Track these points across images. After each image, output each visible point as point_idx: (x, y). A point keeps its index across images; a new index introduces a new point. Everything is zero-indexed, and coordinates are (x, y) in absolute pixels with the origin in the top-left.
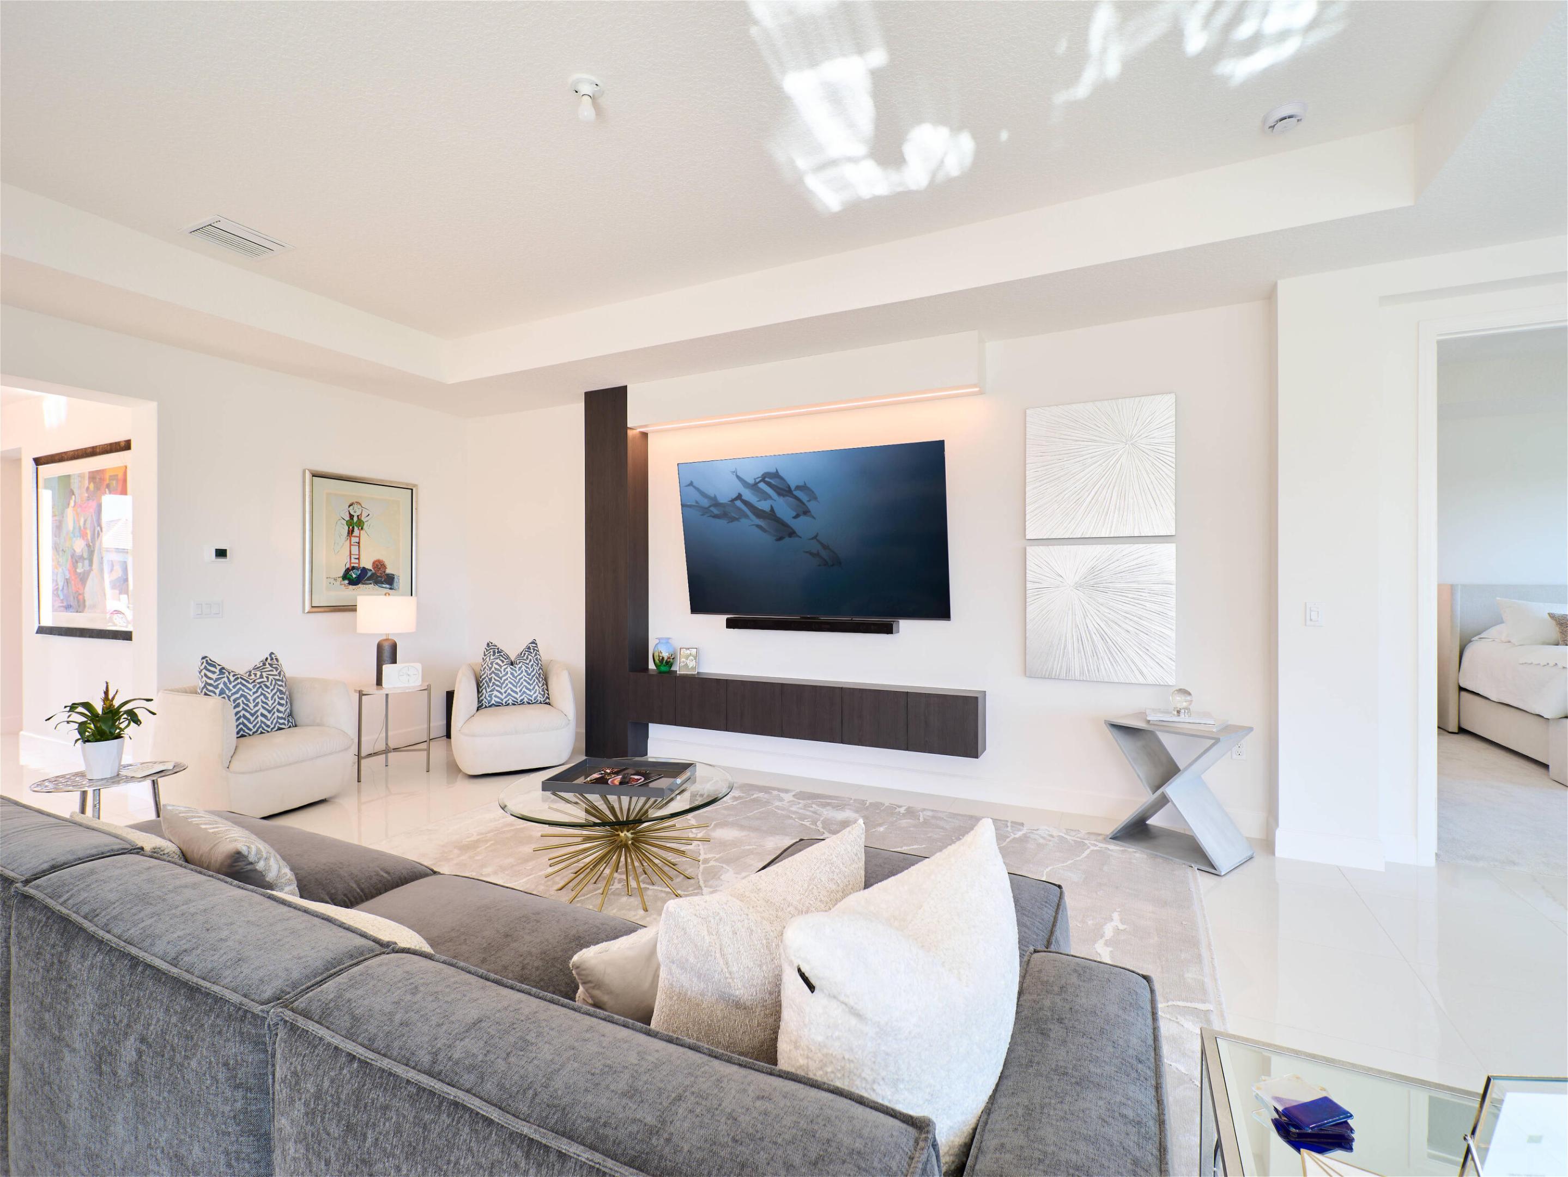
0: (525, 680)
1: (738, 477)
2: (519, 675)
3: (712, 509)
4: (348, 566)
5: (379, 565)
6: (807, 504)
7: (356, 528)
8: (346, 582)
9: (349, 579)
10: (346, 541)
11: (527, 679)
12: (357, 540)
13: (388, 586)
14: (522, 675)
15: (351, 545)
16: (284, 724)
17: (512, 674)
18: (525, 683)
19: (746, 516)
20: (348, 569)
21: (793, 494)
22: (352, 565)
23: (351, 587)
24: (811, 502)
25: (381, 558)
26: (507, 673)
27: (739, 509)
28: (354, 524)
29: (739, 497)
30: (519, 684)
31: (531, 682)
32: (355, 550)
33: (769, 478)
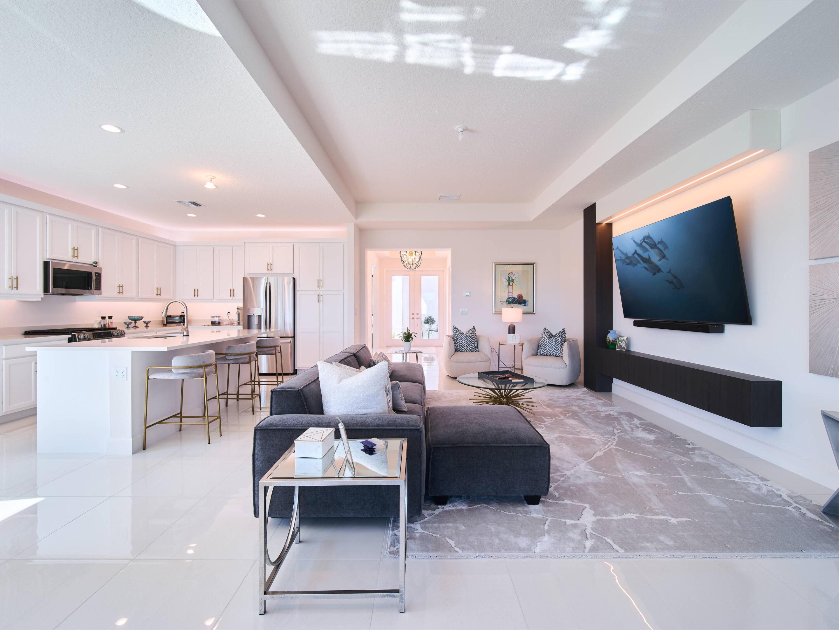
0: (554, 346)
1: (634, 241)
2: (552, 343)
3: (626, 260)
4: (508, 297)
5: (520, 296)
6: (663, 251)
7: (511, 283)
8: (508, 303)
9: (508, 302)
10: (507, 287)
11: (555, 345)
12: (511, 287)
13: (523, 305)
14: (553, 343)
15: (509, 289)
16: (473, 350)
17: (549, 342)
18: (554, 347)
19: (639, 262)
20: (508, 298)
21: (657, 247)
22: (510, 296)
23: (509, 305)
24: (666, 250)
25: (520, 293)
26: (547, 342)
27: (636, 259)
28: (510, 281)
29: (636, 252)
30: (551, 347)
31: (557, 347)
32: (511, 291)
33: (647, 239)
